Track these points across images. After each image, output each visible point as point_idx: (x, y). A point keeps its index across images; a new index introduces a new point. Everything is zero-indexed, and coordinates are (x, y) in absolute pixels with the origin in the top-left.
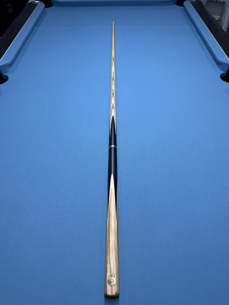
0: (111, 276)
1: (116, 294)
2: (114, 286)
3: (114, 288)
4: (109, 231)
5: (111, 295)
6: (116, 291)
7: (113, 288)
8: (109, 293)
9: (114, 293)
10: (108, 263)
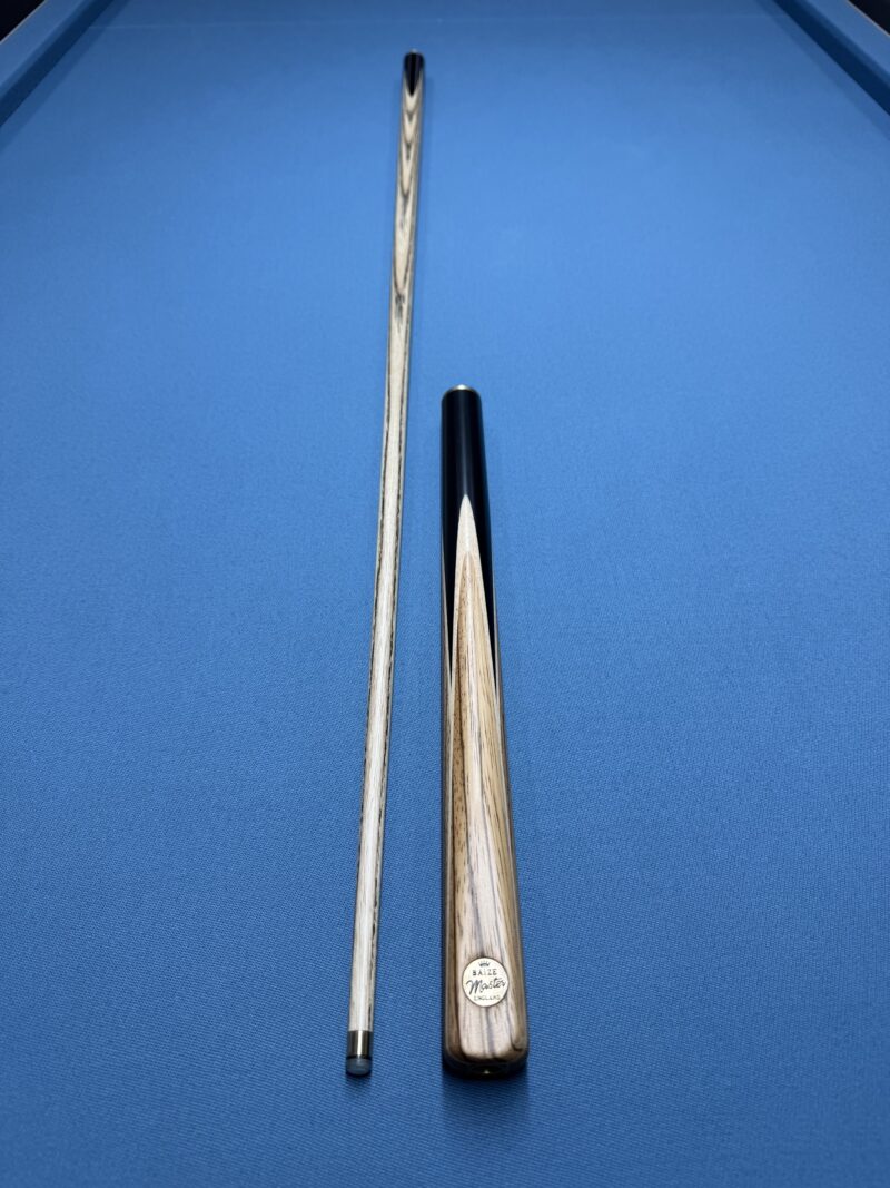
0: (483, 956)
1: (514, 1048)
2: (503, 1007)
3: (505, 1015)
4: (461, 734)
5: (488, 1054)
6: (514, 1038)
7: (493, 1020)
8: (474, 1042)
9: (502, 1045)
10: (464, 886)
